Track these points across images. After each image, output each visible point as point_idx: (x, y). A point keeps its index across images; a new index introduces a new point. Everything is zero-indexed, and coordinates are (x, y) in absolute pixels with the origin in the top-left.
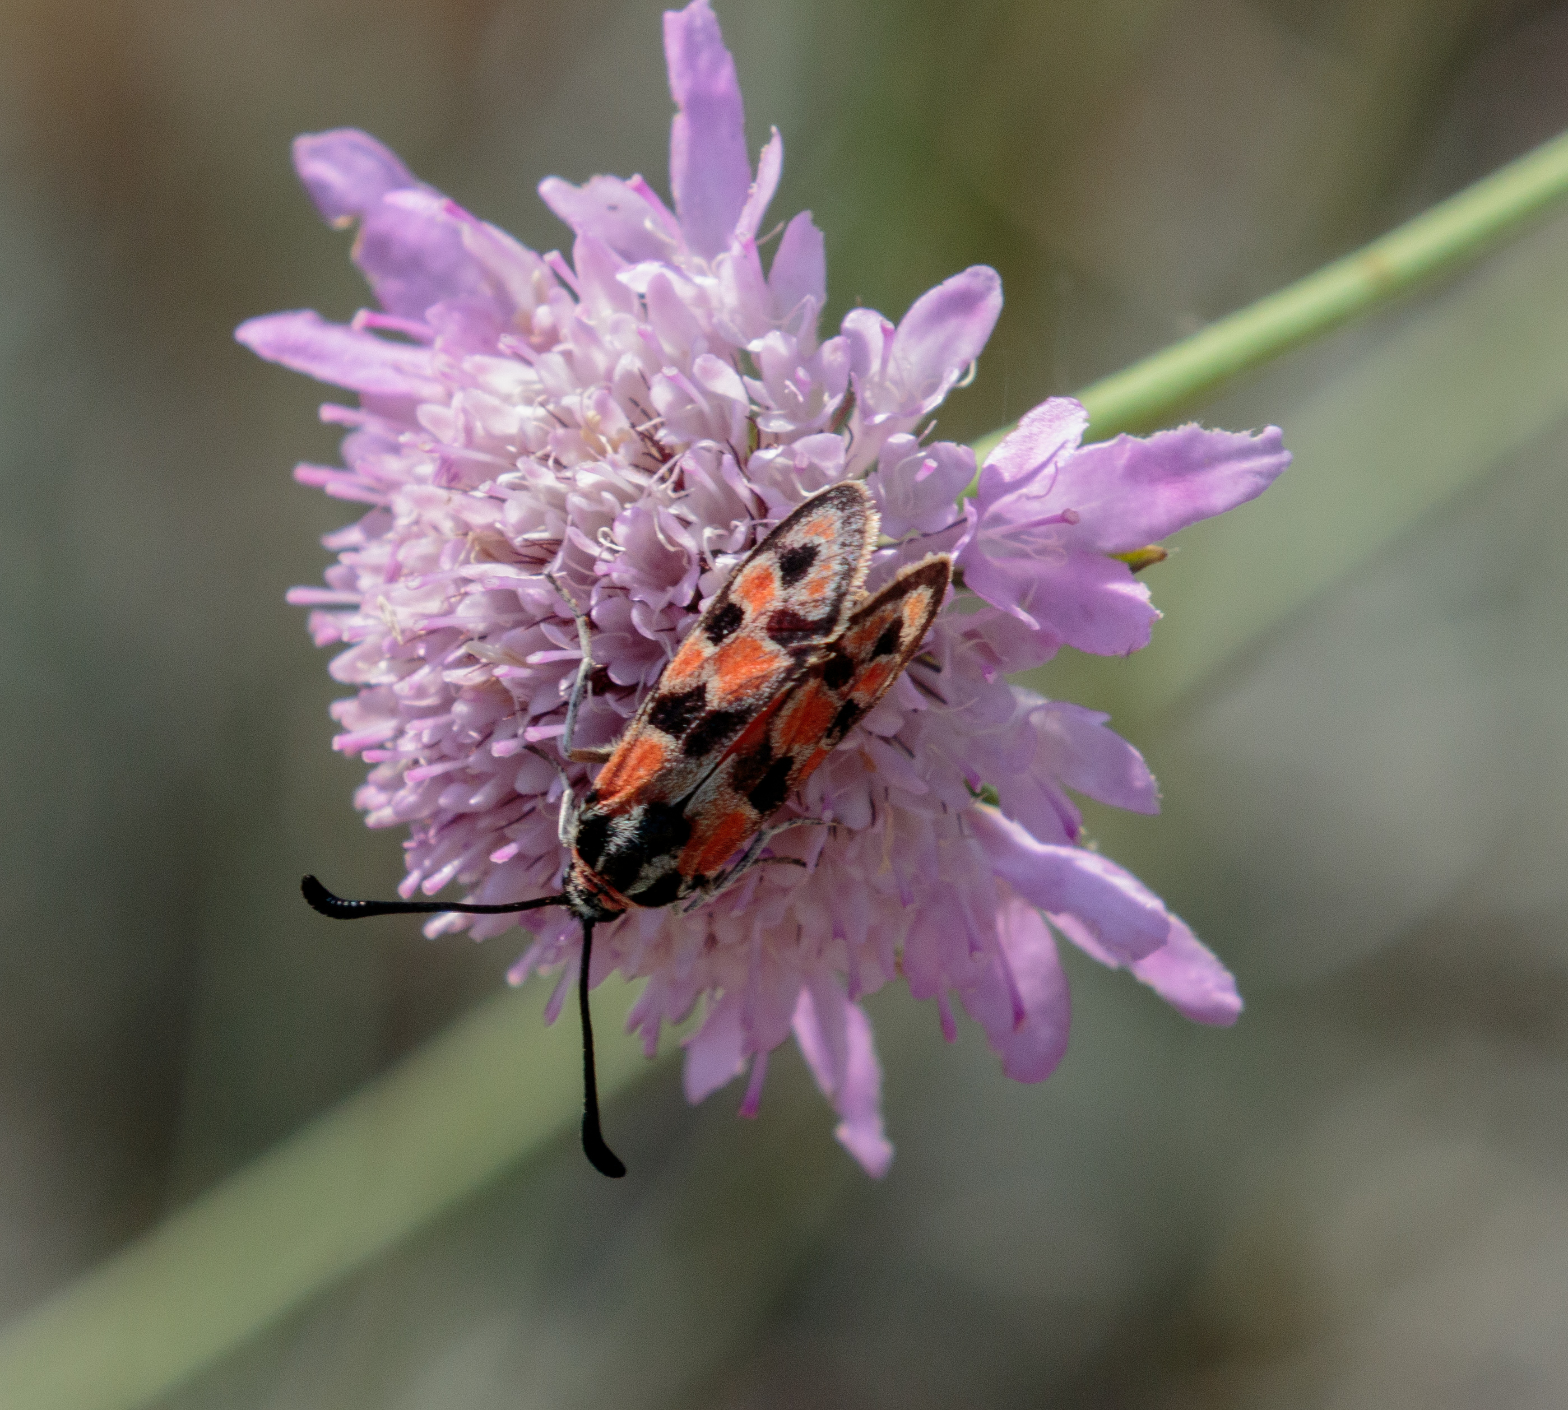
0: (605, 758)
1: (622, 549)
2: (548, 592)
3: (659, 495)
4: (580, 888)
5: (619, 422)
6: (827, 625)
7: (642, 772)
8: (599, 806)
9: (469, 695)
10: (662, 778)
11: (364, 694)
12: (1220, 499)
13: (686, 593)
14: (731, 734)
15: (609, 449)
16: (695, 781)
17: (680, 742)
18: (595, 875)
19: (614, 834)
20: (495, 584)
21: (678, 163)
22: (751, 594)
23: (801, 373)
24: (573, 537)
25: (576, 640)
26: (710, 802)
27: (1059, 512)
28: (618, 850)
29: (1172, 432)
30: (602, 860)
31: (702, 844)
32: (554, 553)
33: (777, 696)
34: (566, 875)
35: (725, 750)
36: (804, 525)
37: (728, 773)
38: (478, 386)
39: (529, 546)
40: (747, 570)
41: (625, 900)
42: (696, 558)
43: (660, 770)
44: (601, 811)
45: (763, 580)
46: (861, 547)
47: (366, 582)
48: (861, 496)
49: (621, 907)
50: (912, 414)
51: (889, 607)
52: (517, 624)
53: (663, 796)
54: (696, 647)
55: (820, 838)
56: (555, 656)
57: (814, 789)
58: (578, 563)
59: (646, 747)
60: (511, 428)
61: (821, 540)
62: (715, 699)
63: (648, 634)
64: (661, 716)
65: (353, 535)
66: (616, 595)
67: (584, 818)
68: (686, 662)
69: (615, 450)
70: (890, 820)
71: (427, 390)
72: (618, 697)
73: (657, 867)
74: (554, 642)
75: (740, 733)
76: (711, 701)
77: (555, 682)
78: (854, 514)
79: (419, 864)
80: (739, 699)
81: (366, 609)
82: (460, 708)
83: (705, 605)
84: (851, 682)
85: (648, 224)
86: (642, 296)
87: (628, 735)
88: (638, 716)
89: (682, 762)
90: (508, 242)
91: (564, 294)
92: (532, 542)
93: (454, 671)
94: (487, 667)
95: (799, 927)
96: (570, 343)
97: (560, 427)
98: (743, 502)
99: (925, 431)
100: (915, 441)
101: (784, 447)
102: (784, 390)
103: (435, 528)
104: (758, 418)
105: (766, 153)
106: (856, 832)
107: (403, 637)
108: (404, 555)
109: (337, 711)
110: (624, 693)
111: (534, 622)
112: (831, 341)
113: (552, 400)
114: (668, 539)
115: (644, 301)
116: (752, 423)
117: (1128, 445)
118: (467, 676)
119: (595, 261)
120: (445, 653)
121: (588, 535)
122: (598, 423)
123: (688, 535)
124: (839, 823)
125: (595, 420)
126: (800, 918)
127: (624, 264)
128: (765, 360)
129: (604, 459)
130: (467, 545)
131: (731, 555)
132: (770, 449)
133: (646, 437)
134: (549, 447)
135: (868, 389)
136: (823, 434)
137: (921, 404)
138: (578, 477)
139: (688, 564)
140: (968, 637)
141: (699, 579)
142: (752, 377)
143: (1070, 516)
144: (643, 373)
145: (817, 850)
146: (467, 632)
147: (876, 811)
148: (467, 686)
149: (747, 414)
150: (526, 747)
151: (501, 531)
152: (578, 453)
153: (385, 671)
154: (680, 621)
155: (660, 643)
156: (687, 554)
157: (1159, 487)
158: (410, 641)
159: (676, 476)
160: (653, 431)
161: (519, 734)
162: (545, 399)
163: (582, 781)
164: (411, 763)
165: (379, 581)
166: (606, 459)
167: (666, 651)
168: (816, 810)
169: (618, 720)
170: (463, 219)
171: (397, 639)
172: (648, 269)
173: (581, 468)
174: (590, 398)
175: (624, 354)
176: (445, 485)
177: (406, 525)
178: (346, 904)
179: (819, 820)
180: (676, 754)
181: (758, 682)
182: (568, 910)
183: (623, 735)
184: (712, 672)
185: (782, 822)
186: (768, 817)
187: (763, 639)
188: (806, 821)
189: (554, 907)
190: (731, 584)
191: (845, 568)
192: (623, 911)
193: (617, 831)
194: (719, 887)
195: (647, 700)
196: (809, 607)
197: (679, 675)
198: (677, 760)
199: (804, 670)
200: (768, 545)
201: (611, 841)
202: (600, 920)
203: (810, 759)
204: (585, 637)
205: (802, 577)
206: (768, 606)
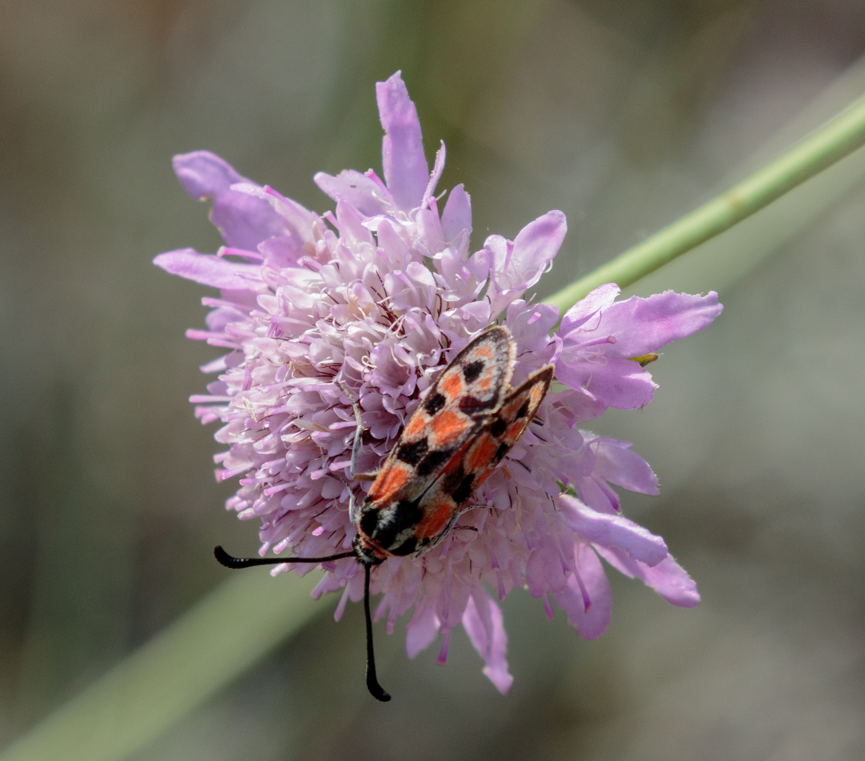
0: (373, 478)
1: (375, 367)
2: (335, 392)
3: (392, 337)
4: (363, 547)
5: (368, 298)
6: (492, 404)
7: (395, 485)
8: (372, 504)
9: (295, 448)
10: (405, 488)
11: (232, 449)
12: (686, 329)
13: (409, 389)
14: (443, 463)
15: (364, 314)
16: (424, 488)
17: (415, 468)
18: (371, 540)
19: (382, 518)
20: (309, 389)
21: (387, 162)
22: (449, 388)
23: (465, 269)
24: (348, 361)
25: (353, 416)
26: (432, 499)
27: (606, 337)
28: (384, 527)
29: (660, 295)
30: (375, 532)
31: (428, 522)
32: (337, 371)
33: (467, 442)
34: (354, 541)
35: (439, 472)
36: (476, 351)
37: (441, 484)
38: (290, 284)
39: (323, 367)
40: (446, 374)
41: (387, 553)
42: (413, 370)
43: (405, 483)
44: (374, 506)
45: (455, 381)
46: (507, 361)
47: (231, 390)
48: (505, 334)
49: (385, 557)
50: (521, 289)
51: (525, 393)
52: (319, 409)
53: (407, 497)
54: (420, 418)
55: (485, 515)
56: (342, 425)
57: (479, 492)
58: (353, 376)
59: (396, 471)
60: (309, 305)
61: (485, 358)
62: (433, 445)
63: (391, 411)
64: (404, 455)
65: (219, 364)
66: (373, 391)
67: (365, 510)
68: (416, 426)
69: (367, 315)
70: (520, 504)
71: (257, 287)
72: (376, 445)
73: (405, 535)
74: (341, 418)
75: (448, 463)
76: (431, 446)
77: (341, 439)
78: (502, 344)
79: (267, 539)
80: (446, 444)
81: (231, 404)
82: (290, 455)
83: (423, 395)
84: (505, 433)
85: (374, 194)
86: (374, 233)
87: (386, 465)
88: (390, 456)
89: (417, 479)
90: (298, 206)
91: (331, 232)
92: (325, 365)
93: (287, 435)
94: (305, 432)
95: (471, 561)
96: (337, 258)
97: (336, 303)
98: (437, 339)
99: (531, 298)
100: (526, 303)
101: (456, 309)
102: (455, 280)
103: (269, 360)
104: (442, 294)
105: (439, 154)
106: (502, 511)
107: (256, 417)
108: (253, 375)
109: (217, 458)
110: (380, 442)
111: (329, 407)
112: (478, 252)
113: (330, 290)
114: (399, 359)
115: (375, 235)
116: (438, 297)
117: (637, 302)
118: (293, 437)
119: (347, 215)
120: (280, 426)
121: (356, 360)
122: (357, 301)
123: (410, 358)
124: (494, 507)
125: (355, 299)
126: (472, 557)
127: (363, 216)
128: (443, 263)
129: (362, 320)
130: (288, 368)
131: (432, 368)
132: (451, 310)
133: (382, 307)
134: (331, 315)
135: (497, 276)
136: (478, 302)
137: (526, 283)
138: (348, 330)
139: (410, 373)
140: (556, 405)
141: (417, 381)
142: (437, 273)
143: (611, 340)
144: (378, 273)
145: (484, 522)
146: (293, 414)
147: (512, 500)
148: (294, 443)
149: (435, 292)
150: (327, 474)
151: (309, 360)
152: (347, 318)
153: (245, 436)
154: (407, 403)
155: (398, 415)
156: (409, 368)
157: (654, 323)
158: (260, 420)
159: (400, 328)
160: (387, 303)
161: (323, 467)
162: (326, 289)
163: (359, 490)
164: (263, 485)
165: (240, 388)
166: (364, 319)
167: (400, 419)
168: (482, 500)
169: (378, 457)
170: (275, 196)
171: (253, 420)
172: (379, 219)
173: (350, 324)
174: (351, 287)
175: (368, 264)
176: (275, 337)
177: (251, 359)
178: (238, 560)
179: (484, 505)
180: (413, 475)
181: (457, 435)
182: (356, 559)
183: (382, 465)
184: (431, 430)
185: (465, 508)
186: (460, 506)
187: (457, 412)
188: (477, 506)
189: (346, 558)
190: (437, 383)
191: (500, 372)
192: (386, 559)
193: (383, 516)
194: (435, 543)
195: (395, 446)
196: (482, 394)
197: (412, 432)
198: (413, 478)
199: (481, 428)
200: (455, 363)
201: (380, 522)
202: (374, 564)
203: (483, 474)
204: (358, 414)
205: (477, 379)
206: (459, 394)
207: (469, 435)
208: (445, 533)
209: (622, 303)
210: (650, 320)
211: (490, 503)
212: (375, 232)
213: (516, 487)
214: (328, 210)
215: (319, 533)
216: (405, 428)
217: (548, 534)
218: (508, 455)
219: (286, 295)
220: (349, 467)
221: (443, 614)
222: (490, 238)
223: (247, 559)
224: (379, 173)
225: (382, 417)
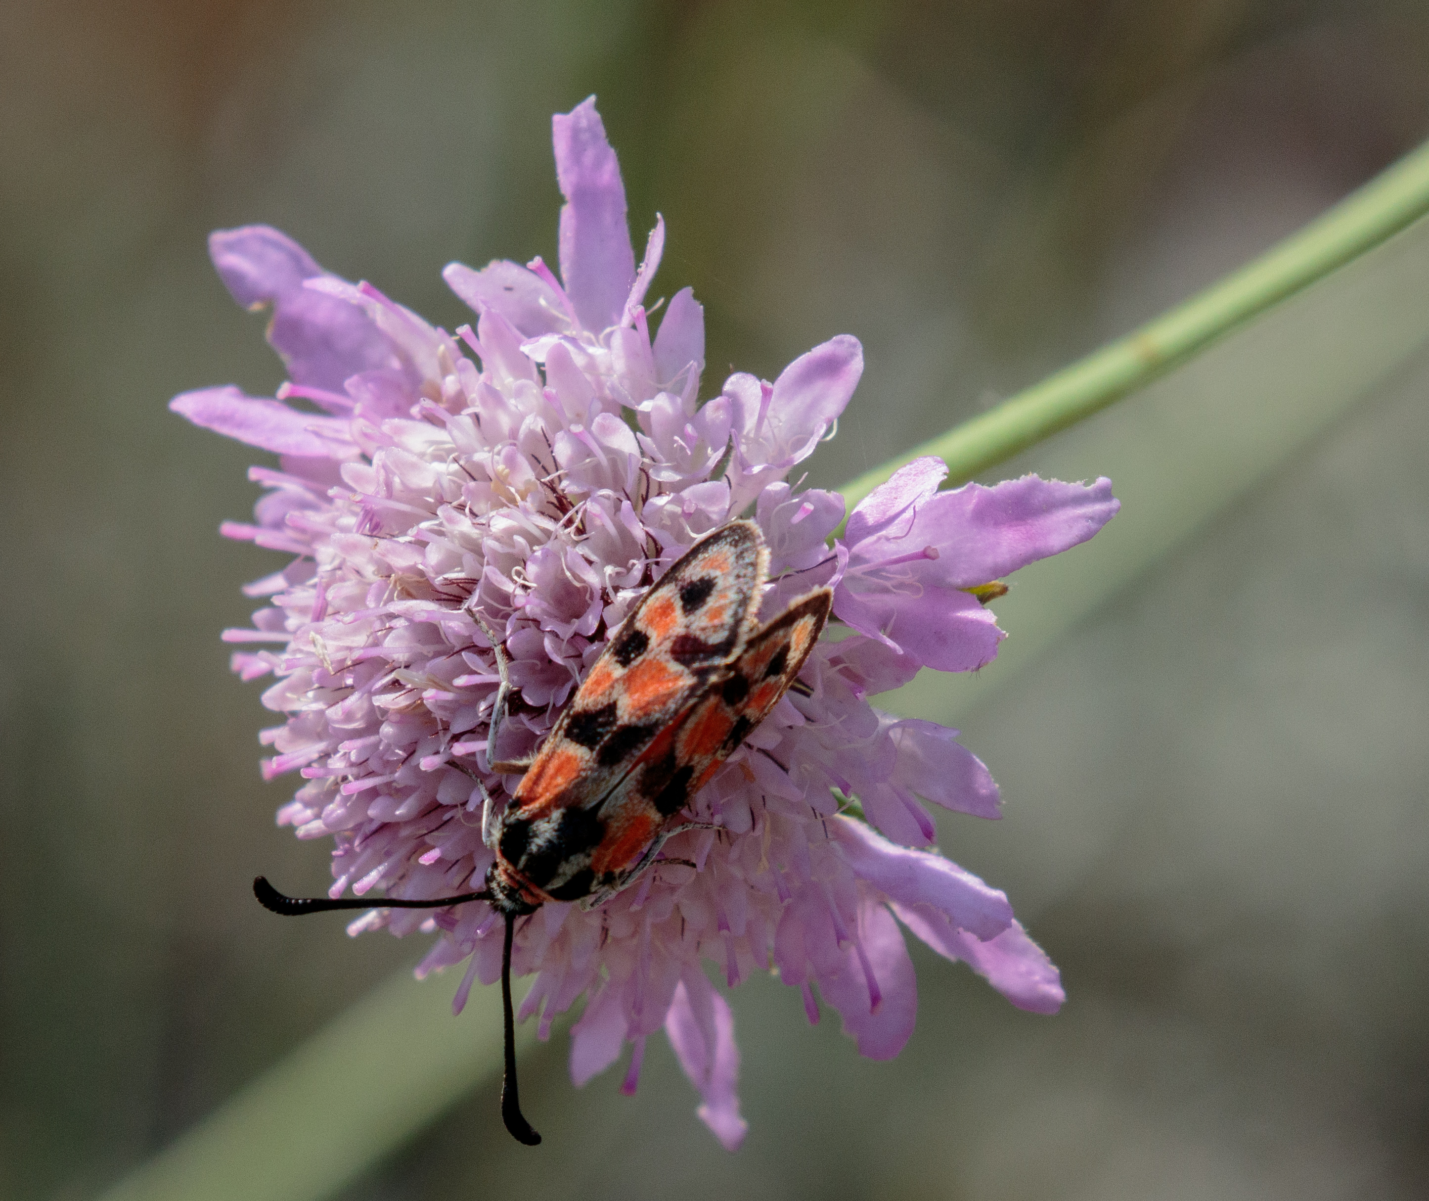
0: (524, 770)
1: (534, 585)
2: (468, 624)
3: (564, 538)
4: (503, 884)
5: (527, 473)
6: (725, 648)
7: (560, 780)
8: (521, 811)
9: (394, 718)
10: (578, 786)
11: (291, 721)
12: (1056, 541)
13: (591, 623)
14: (640, 745)
15: (518, 498)
16: (607, 787)
17: (595, 753)
18: (517, 872)
19: (536, 836)
20: (422, 617)
21: (566, 248)
22: (655, 622)
23: (689, 429)
24: (489, 574)
25: (494, 666)
26: (620, 806)
27: (921, 549)
28: (539, 850)
29: (1014, 481)
30: (524, 859)
31: (613, 843)
32: (470, 592)
33: (682, 710)
34: (489, 874)
35: (634, 760)
36: (701, 561)
37: (637, 781)
38: (397, 445)
39: (447, 585)
40: (651, 601)
41: (543, 895)
42: (598, 594)
43: (577, 777)
44: (523, 815)
45: (666, 609)
46: (754, 578)
47: (292, 623)
48: (752, 534)
49: (540, 901)
50: (783, 466)
51: (781, 633)
52: (437, 654)
53: (579, 801)
54: (606, 670)
55: (708, 840)
56: (476, 680)
57: (700, 799)
58: (496, 600)
59: (563, 758)
60: (427, 482)
61: (718, 573)
62: (625, 714)
63: (558, 660)
64: (575, 731)
65: (275, 583)
66: (529, 627)
67: (507, 822)
68: (598, 683)
69: (523, 499)
70: (768, 824)
71: (341, 453)
72: (530, 717)
73: (573, 864)
74: (474, 668)
75: (649, 745)
76: (622, 717)
77: (474, 704)
78: (746, 549)
79: (344, 871)
80: (647, 714)
81: (292, 646)
82: (387, 729)
83: (612, 633)
84: (746, 699)
85: (542, 302)
86: (539, 365)
87: (546, 748)
88: (553, 732)
89: (596, 771)
90: (415, 319)
91: (469, 363)
92: (450, 581)
93: (382, 696)
94: (412, 692)
95: (683, 920)
96: (478, 406)
97: (472, 480)
98: (639, 543)
99: (799, 480)
100: (790, 488)
101: (672, 495)
102: (673, 445)
103: (358, 572)
104: (650, 469)
105: (653, 236)
106: (738, 835)
107: (332, 668)
108: (330, 595)
109: (266, 736)
110: (537, 712)
111: (455, 651)
112: (713, 401)
113: (464, 457)
114: (574, 575)
115: (542, 368)
116: (644, 473)
117: (976, 492)
118: (393, 700)
119: (497, 334)
120: (373, 681)
121: (503, 573)
122: (507, 476)
123: (592, 572)
124: (724, 827)
125: (504, 473)
126: (685, 913)
127: (523, 337)
128: (654, 419)
129: (516, 507)
130: (389, 585)
131: (630, 590)
132: (663, 496)
133: (550, 488)
134: (463, 498)
135: (743, 444)
136: (709, 482)
137: (793, 456)
138: (492, 523)
139: (592, 598)
140: (835, 662)
141: (603, 611)
142: (643, 433)
143: (932, 553)
144: (545, 432)
145: (706, 852)
146: (394, 661)
147: (756, 817)
148: (394, 710)
149: (639, 466)
150: (448, 763)
151: (423, 572)
152: (489, 502)
153: (312, 700)
154: (585, 648)
155: (569, 668)
156: (591, 589)
157: (1002, 530)
158: (339, 671)
159: (577, 522)
160: (557, 481)
161: (442, 750)
162: (457, 456)
163: (500, 791)
164: (339, 779)
165: (307, 620)
166: (518, 506)
167: (574, 675)
168: (705, 815)
169: (533, 736)
170: (378, 300)
171: (327, 670)
172: (549, 341)
173: (494, 515)
174: (499, 453)
175: (527, 416)
176: (369, 534)
177: (328, 571)
178: (293, 901)
179: (709, 824)
180: (591, 764)
181: (664, 699)
182: (492, 904)
183: (539, 748)
184: (622, 691)
185: (676, 826)
186: (668, 820)
187: (667, 661)
188: (697, 825)
189: (475, 902)
190: (636, 613)
191: (741, 596)
192: (540, 905)
193: (538, 832)
194: (623, 883)
195: (561, 717)
196: (709, 632)
197: (591, 693)
198: (591, 769)
199: (706, 687)
200: (666, 581)
201: (532, 842)
202: (521, 913)
203: (707, 768)
204: (502, 663)
205: (702, 606)
206: (671, 631)
207: (686, 699)
208: (641, 866)
209: (950, 495)
210: (997, 524)
211: (718, 819)
212: (543, 365)
213: (763, 797)
214: (466, 323)
215: (430, 860)
216: (580, 687)
217: (813, 879)
218: (749, 739)
219: (389, 463)
220: (484, 751)
221: (634, 1007)
222: (733, 378)
223: (309, 899)
224: (552, 264)
225: (542, 671)
